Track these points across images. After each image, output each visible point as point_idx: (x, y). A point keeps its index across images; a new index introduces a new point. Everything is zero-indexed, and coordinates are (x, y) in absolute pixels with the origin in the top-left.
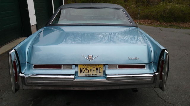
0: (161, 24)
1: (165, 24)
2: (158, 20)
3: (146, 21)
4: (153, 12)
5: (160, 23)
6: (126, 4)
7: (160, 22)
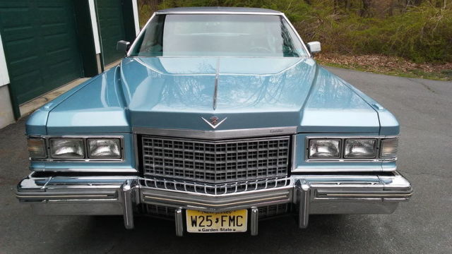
0: (418, 67)
1: (428, 68)
2: (407, 56)
3: (375, 58)
4: (393, 32)
5: (414, 65)
6: (314, 10)
7: (414, 61)
